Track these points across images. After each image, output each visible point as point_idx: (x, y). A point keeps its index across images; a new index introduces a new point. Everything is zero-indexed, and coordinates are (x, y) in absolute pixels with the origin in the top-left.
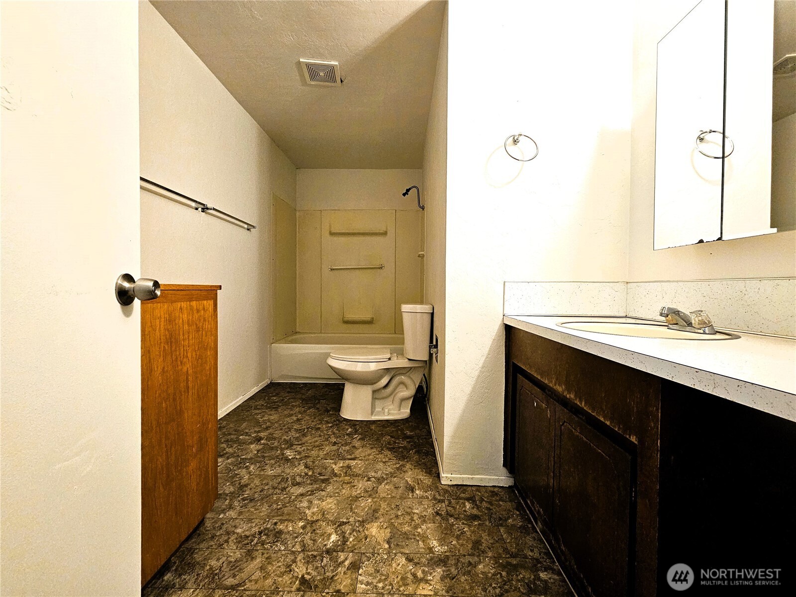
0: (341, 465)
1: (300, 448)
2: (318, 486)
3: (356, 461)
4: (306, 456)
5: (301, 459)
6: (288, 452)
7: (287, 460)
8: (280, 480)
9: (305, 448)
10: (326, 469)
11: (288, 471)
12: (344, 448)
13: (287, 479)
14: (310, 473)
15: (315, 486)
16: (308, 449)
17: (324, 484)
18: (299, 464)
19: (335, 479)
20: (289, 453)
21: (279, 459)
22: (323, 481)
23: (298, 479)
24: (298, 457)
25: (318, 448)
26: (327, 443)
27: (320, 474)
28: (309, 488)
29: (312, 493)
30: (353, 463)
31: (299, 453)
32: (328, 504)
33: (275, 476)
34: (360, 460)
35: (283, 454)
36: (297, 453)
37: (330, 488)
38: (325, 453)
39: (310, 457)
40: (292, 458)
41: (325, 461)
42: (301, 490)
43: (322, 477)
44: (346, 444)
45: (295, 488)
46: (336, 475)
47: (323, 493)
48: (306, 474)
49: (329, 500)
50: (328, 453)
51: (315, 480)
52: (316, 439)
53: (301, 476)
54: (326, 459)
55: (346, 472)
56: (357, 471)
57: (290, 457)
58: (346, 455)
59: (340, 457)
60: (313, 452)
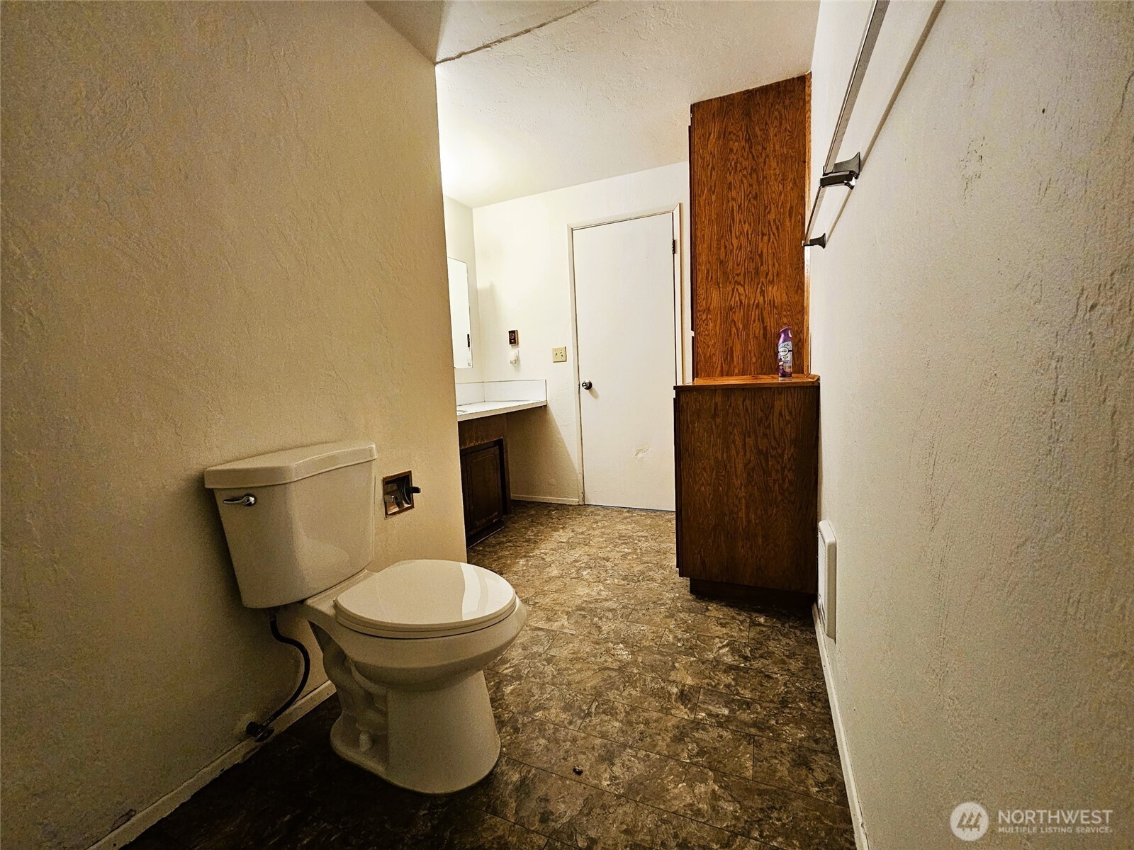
0: (556, 623)
1: (606, 661)
2: (590, 605)
3: (536, 625)
4: (598, 644)
5: (606, 640)
6: (625, 657)
7: (625, 643)
8: (630, 617)
9: (598, 660)
10: (576, 622)
11: (622, 626)
12: (541, 650)
13: (622, 616)
14: (596, 619)
15: (592, 606)
16: (595, 656)
17: (583, 606)
18: (608, 633)
19: (570, 609)
20: (624, 655)
21: (637, 646)
22: (583, 609)
23: (610, 615)
24: (611, 645)
25: (579, 655)
26: (563, 665)
27: (584, 617)
28: (598, 605)
29: (596, 601)
30: (541, 624)
31: (608, 651)
32: (583, 591)
33: (638, 623)
34: (530, 626)
35: (633, 653)
36: (612, 652)
37: (578, 602)
38: (571, 645)
39: (593, 642)
40: (618, 644)
41: (574, 633)
42: (607, 604)
43: (583, 613)
44: (532, 656)
45: (614, 607)
46: (568, 613)
47: (585, 599)
48: (600, 619)
49: (582, 593)
50: (567, 643)
51: (593, 612)
52: (578, 678)
53: (607, 618)
54: (572, 634)
55: (555, 614)
56: (542, 614)
57: (621, 646)
58: (543, 637)
59: (553, 636)
60: (588, 650)
